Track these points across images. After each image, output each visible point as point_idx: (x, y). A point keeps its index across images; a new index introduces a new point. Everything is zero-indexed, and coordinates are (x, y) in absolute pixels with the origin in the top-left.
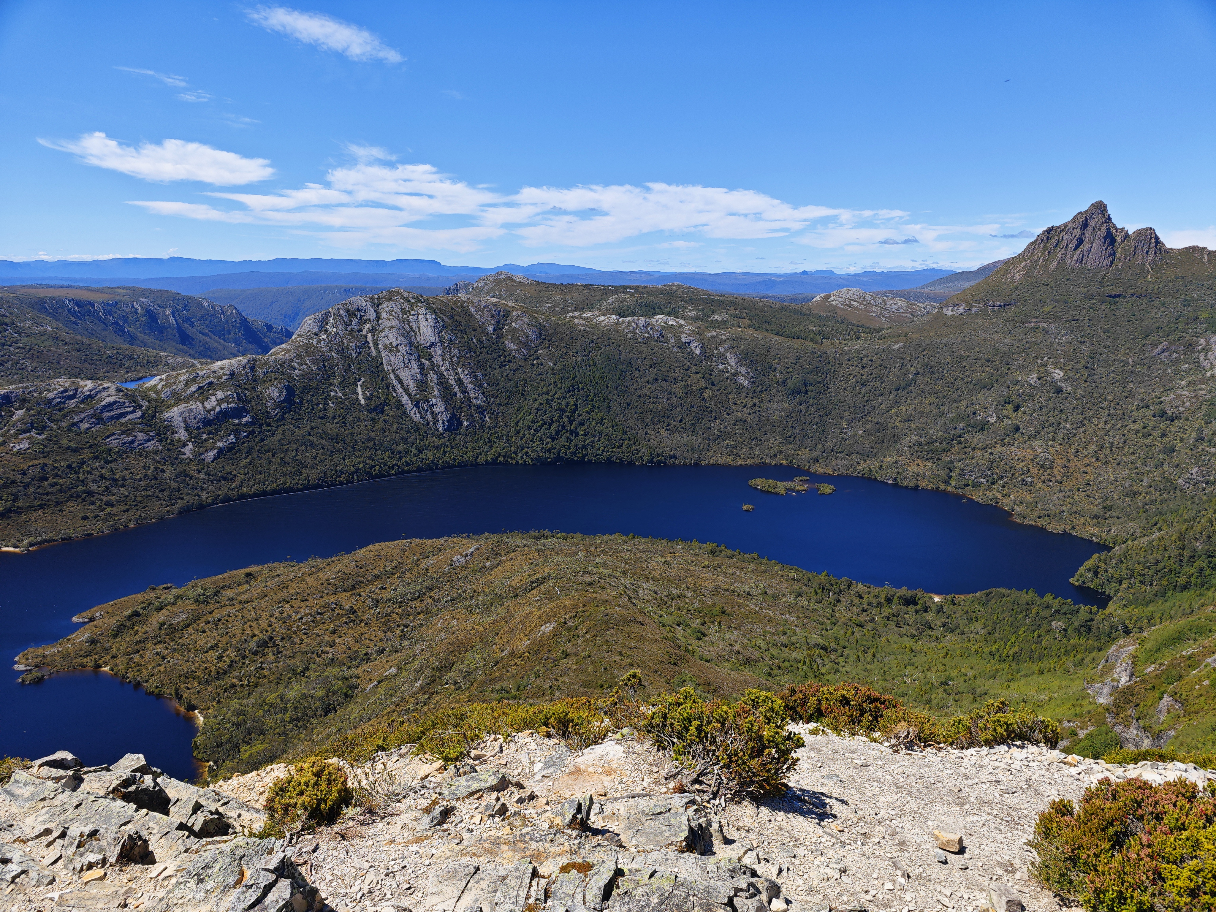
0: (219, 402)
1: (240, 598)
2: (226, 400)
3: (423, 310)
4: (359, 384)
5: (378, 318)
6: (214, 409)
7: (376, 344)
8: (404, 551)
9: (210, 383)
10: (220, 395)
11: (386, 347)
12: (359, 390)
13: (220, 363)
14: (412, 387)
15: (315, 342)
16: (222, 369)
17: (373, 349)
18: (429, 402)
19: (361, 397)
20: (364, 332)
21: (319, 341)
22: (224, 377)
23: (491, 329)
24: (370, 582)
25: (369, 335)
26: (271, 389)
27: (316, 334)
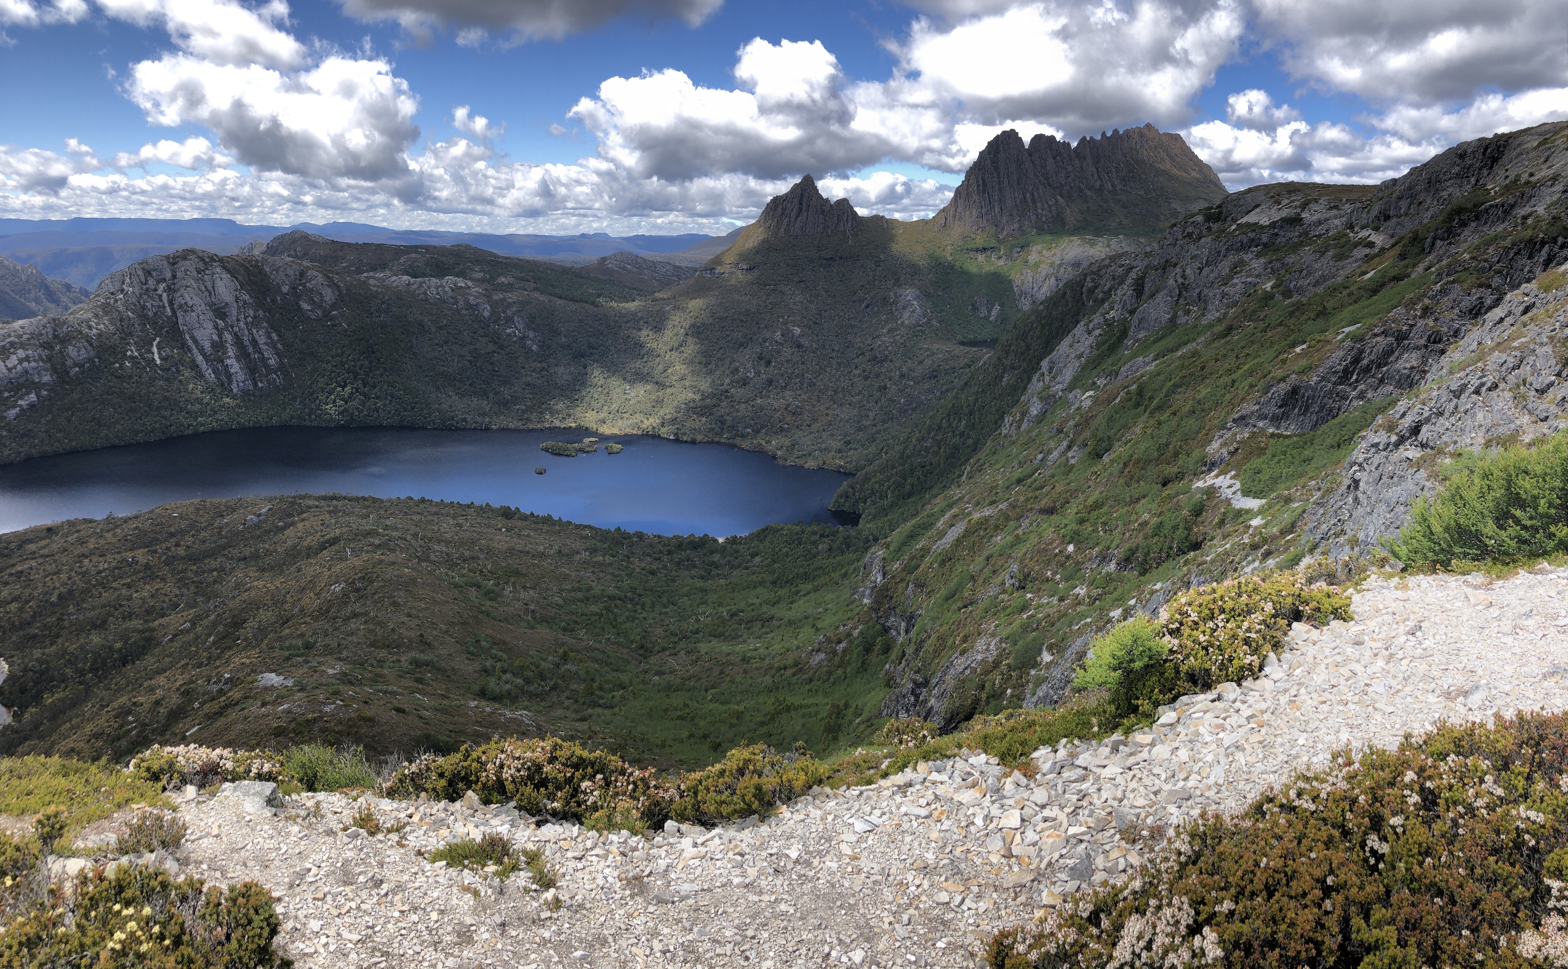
0: (21, 361)
1: (42, 552)
2: (27, 359)
3: (218, 270)
4: (155, 343)
5: (174, 277)
6: (15, 367)
7: (171, 303)
8: (198, 509)
9: (12, 344)
10: (21, 353)
11: (180, 306)
12: (155, 349)
13: (20, 322)
14: (207, 345)
15: (112, 301)
16: (22, 328)
17: (168, 309)
18: (222, 361)
19: (156, 357)
20: (159, 292)
21: (116, 301)
22: (25, 336)
23: (285, 289)
24: (166, 540)
25: (165, 295)
26: (70, 348)
27: (112, 294)
